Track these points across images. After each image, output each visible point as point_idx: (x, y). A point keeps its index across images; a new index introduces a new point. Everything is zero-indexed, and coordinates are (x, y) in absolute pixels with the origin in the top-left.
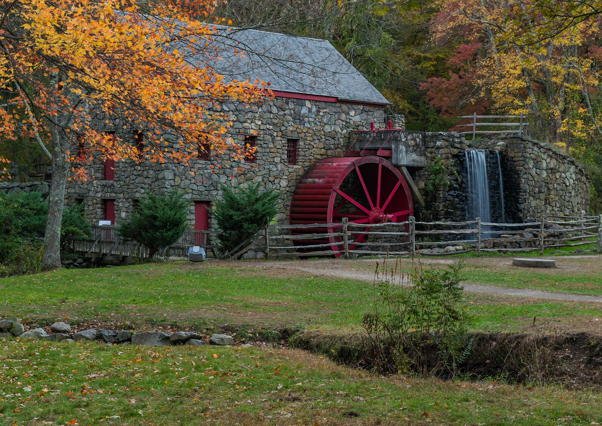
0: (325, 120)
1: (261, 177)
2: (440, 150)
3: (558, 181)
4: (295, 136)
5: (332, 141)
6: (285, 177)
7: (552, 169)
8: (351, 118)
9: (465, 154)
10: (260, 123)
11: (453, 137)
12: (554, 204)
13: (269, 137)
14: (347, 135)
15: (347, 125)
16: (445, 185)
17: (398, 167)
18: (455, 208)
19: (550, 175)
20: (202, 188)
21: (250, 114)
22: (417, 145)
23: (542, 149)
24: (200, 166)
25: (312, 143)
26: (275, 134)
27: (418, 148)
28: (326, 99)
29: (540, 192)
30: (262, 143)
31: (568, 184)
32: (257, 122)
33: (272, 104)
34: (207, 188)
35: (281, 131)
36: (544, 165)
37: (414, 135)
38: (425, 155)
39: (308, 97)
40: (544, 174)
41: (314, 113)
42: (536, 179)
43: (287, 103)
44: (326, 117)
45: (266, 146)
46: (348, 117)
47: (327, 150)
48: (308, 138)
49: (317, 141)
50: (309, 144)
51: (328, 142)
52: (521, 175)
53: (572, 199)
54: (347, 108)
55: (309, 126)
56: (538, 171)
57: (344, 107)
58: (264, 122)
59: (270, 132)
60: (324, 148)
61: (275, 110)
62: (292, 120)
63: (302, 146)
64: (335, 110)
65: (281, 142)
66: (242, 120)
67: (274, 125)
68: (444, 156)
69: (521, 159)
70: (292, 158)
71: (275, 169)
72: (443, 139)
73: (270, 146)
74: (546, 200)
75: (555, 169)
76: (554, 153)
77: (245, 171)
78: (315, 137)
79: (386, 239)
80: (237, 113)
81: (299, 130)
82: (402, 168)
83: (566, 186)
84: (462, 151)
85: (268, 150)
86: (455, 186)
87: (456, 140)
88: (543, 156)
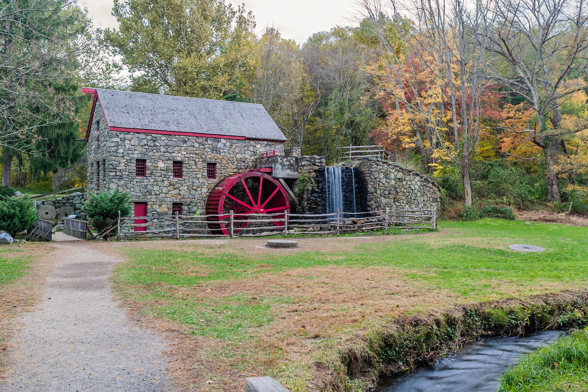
0: (237, 151)
1: (186, 187)
2: (305, 167)
3: (405, 187)
4: (213, 161)
5: (243, 164)
6: (205, 187)
7: (399, 179)
8: (257, 149)
9: (324, 169)
10: (185, 153)
11: (315, 159)
12: (401, 201)
13: (193, 162)
14: (254, 160)
15: (255, 154)
16: (308, 190)
17: (277, 179)
18: (317, 204)
19: (398, 183)
20: (140, 194)
21: (177, 148)
22: (291, 165)
23: (390, 166)
24: (138, 180)
25: (227, 165)
26: (197, 160)
27: (292, 166)
28: (237, 138)
29: (389, 194)
30: (187, 165)
31: (413, 188)
32: (182, 152)
33: (194, 141)
34: (144, 194)
35: (201, 158)
36: (392, 176)
37: (289, 158)
38: (298, 171)
39: (222, 137)
40: (393, 182)
41: (228, 147)
42: (386, 186)
43: (207, 141)
44: (237, 149)
45: (190, 167)
46: (255, 148)
47: (238, 169)
48: (224, 162)
49: (230, 164)
50: (224, 166)
51: (239, 164)
52: (368, 183)
53: (418, 198)
54: (254, 143)
55: (224, 154)
56: (388, 180)
57: (252, 143)
58: (188, 152)
59: (193, 159)
60: (236, 168)
61: (197, 145)
62: (210, 151)
63: (219, 168)
64: (245, 145)
65: (202, 165)
66: (170, 151)
67: (196, 154)
68: (307, 171)
69: (368, 172)
70: (211, 174)
71: (198, 182)
72: (307, 160)
73: (193, 167)
74: (395, 199)
75: (402, 179)
76: (400, 168)
77: (173, 183)
78: (229, 161)
79: (256, 225)
80: (167, 147)
81: (216, 157)
82: (280, 179)
83: (412, 190)
84: (322, 168)
85: (192, 170)
86: (317, 190)
87: (317, 160)
88: (391, 170)
